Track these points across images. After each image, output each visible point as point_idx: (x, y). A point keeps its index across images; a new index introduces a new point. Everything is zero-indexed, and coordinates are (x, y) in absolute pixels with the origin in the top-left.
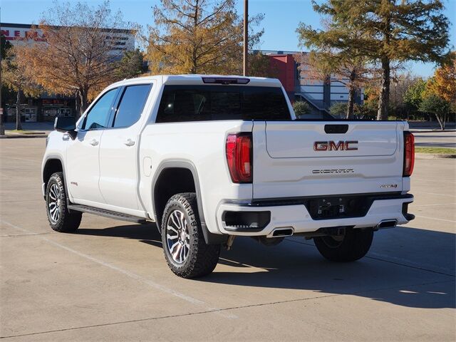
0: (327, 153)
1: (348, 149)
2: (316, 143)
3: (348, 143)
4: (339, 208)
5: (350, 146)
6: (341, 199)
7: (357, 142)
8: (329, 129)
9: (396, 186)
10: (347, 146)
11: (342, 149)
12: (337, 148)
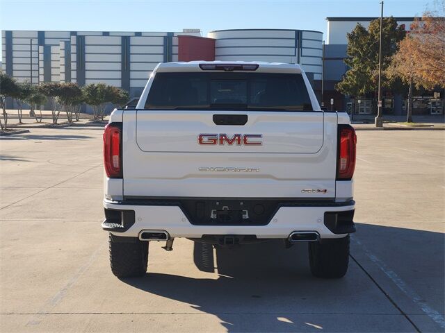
0: (218, 147)
1: (246, 143)
2: (201, 136)
3: (246, 136)
4: (241, 213)
5: (249, 140)
6: (241, 203)
7: (260, 136)
8: (218, 120)
9: (325, 191)
10: (245, 140)
11: (239, 143)
12: (230, 142)
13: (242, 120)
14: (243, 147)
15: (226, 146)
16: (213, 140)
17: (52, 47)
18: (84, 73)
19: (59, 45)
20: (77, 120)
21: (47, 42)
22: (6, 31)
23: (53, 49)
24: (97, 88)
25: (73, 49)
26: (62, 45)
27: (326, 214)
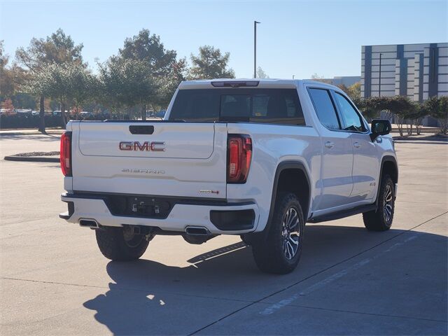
0: (132, 153)
1: (152, 150)
2: (121, 143)
3: (152, 143)
5: (156, 147)
6: (153, 200)
7: (163, 143)
8: (134, 130)
9: (218, 192)
10: (151, 147)
11: (147, 149)
12: (142, 149)
13: (150, 130)
14: (150, 153)
15: (139, 152)
16: (130, 146)
17: (409, 60)
18: (437, 86)
19: (414, 58)
20: (419, 134)
21: (406, 55)
22: (366, 47)
23: (410, 62)
24: (439, 101)
25: (426, 62)
26: (417, 58)
27: (212, 212)
